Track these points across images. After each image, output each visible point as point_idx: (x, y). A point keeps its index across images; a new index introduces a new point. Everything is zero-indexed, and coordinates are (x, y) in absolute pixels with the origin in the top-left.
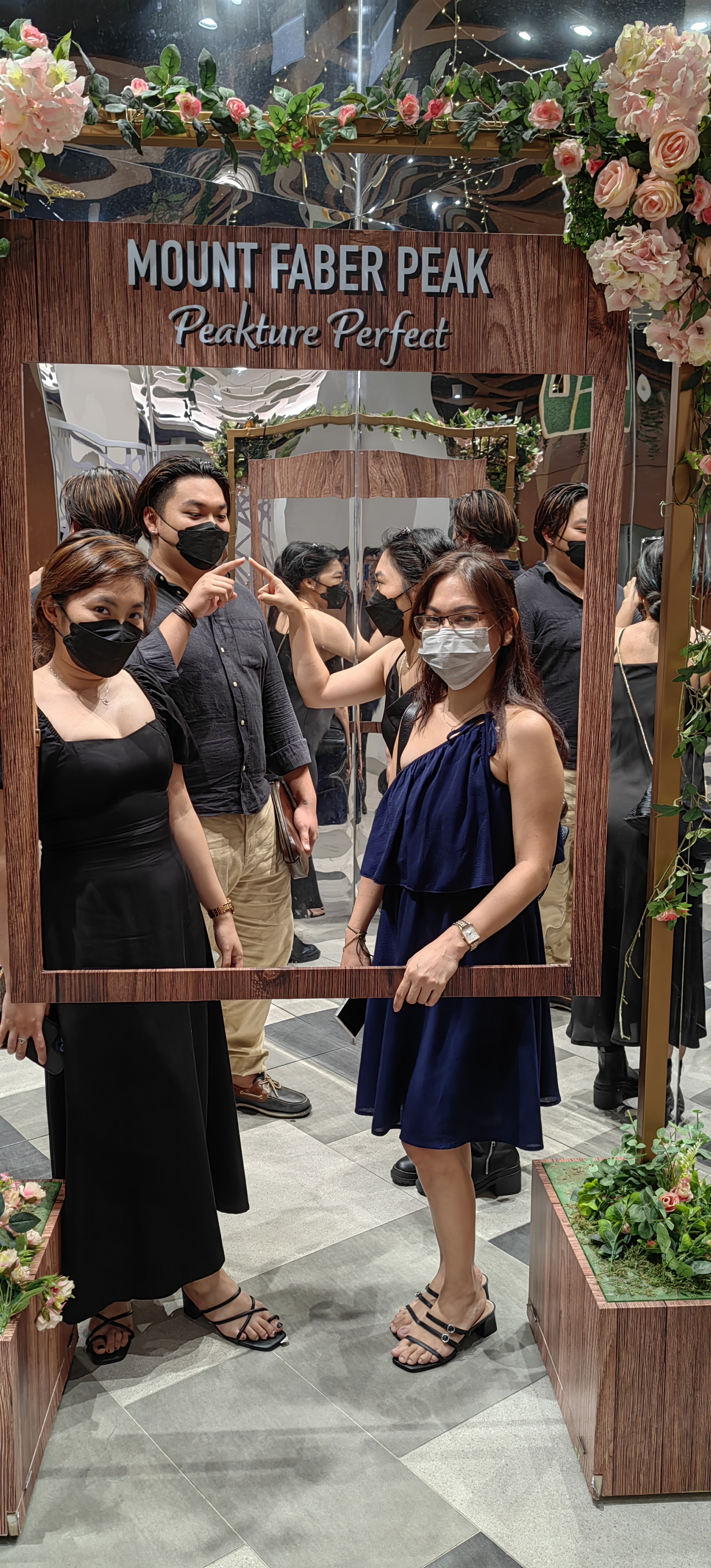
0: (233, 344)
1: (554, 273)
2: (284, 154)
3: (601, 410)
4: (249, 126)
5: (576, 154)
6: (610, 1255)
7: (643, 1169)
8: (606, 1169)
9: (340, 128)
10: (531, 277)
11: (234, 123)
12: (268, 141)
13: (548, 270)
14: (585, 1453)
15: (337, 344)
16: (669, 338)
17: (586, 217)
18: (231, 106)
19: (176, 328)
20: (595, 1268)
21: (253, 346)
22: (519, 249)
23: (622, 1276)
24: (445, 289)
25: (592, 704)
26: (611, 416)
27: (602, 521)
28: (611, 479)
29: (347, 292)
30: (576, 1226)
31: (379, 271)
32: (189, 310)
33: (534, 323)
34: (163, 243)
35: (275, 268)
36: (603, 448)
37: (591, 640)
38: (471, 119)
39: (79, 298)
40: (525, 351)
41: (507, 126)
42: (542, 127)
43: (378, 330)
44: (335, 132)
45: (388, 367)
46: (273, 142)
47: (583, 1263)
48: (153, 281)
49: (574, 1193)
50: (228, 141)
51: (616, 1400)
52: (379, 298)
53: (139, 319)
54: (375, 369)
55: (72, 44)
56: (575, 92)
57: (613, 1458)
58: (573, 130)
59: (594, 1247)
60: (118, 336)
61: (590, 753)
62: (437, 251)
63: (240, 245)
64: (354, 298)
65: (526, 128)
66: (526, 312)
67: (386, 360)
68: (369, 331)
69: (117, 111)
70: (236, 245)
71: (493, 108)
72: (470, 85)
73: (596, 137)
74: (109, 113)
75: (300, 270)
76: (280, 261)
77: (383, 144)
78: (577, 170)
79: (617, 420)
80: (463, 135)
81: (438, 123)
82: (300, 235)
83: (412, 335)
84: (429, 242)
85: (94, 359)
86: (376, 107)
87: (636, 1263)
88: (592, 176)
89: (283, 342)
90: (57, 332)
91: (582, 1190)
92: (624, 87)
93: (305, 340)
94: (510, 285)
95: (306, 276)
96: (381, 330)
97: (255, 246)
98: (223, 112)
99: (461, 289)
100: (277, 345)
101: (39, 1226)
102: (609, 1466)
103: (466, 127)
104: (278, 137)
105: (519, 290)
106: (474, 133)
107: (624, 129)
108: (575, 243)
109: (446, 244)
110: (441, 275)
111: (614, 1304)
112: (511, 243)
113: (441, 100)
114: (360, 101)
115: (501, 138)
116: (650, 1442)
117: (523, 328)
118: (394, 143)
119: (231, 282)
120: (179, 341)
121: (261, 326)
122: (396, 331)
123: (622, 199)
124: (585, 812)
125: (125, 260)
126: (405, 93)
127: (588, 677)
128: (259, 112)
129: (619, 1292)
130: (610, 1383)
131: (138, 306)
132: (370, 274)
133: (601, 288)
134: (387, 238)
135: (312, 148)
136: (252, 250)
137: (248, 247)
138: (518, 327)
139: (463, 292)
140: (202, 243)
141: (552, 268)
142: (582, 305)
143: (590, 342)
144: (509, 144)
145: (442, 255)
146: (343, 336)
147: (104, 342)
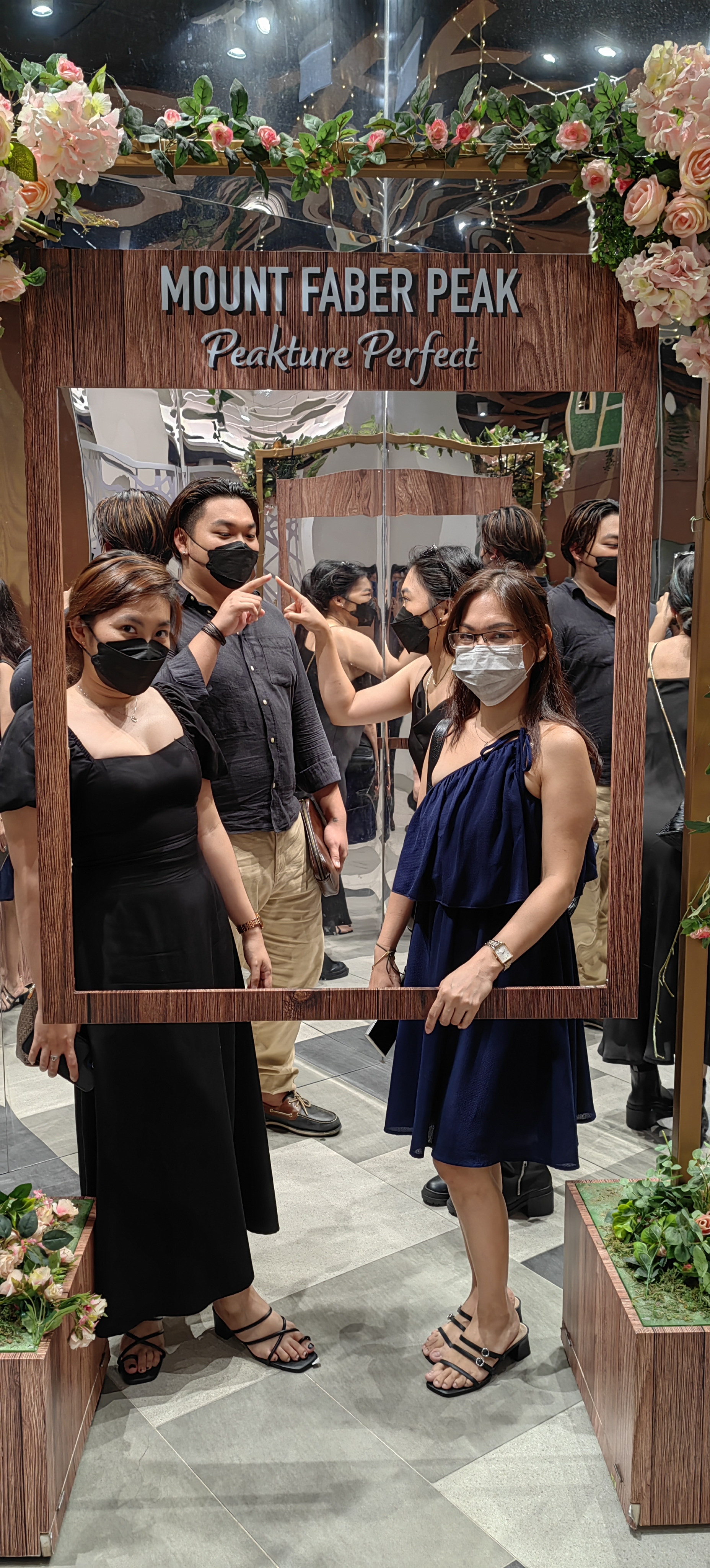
0: (265, 366)
1: (583, 291)
2: (314, 180)
3: (632, 427)
4: (280, 153)
5: (604, 174)
6: (646, 1279)
7: (679, 1191)
8: (641, 1191)
9: (369, 153)
10: (560, 295)
11: (265, 151)
12: (298, 167)
13: (577, 288)
14: (622, 1481)
15: (367, 365)
16: (699, 354)
17: (614, 235)
18: (262, 135)
19: (209, 351)
20: (631, 1291)
21: (284, 368)
22: (547, 267)
23: (659, 1300)
24: (474, 309)
25: (626, 721)
26: (642, 430)
27: (634, 536)
28: (643, 495)
29: (377, 314)
30: (611, 1249)
31: (409, 293)
32: (222, 334)
33: (563, 342)
34: (195, 269)
35: (306, 289)
36: (635, 465)
37: (624, 655)
38: (500, 142)
39: (113, 323)
40: (555, 369)
41: (535, 148)
42: (570, 148)
43: (407, 350)
44: (364, 157)
45: (418, 387)
46: (303, 168)
47: (618, 1286)
48: (186, 306)
49: (608, 1215)
50: (258, 167)
51: (654, 1428)
52: (409, 318)
53: (172, 343)
54: (405, 389)
55: (107, 77)
56: (603, 113)
57: (651, 1486)
58: (600, 151)
59: (629, 1270)
60: (151, 360)
61: (624, 770)
62: (467, 271)
63: (271, 270)
64: (383, 319)
65: (553, 150)
66: (555, 331)
67: (416, 380)
68: (399, 351)
69: (151, 141)
70: (267, 269)
71: (521, 131)
72: (498, 109)
73: (624, 156)
74: (143, 144)
75: (330, 293)
77: (412, 168)
78: (604, 190)
79: (648, 436)
80: (492, 158)
81: (467, 147)
82: (330, 258)
83: (441, 354)
84: (458, 263)
85: (128, 383)
86: (404, 133)
87: (673, 1287)
88: (621, 195)
89: (314, 364)
90: (92, 356)
91: (616, 1212)
92: (653, 106)
93: (336, 361)
94: (539, 304)
95: (335, 298)
96: (411, 350)
97: (286, 270)
98: (254, 140)
99: (490, 309)
100: (307, 367)
101: (72, 1243)
102: (646, 1495)
103: (494, 149)
104: (308, 163)
105: (548, 309)
106: (502, 156)
107: (653, 148)
108: (603, 262)
109: (475, 265)
110: (470, 295)
111: (650, 1328)
112: (540, 261)
113: (470, 124)
114: (388, 127)
115: (529, 160)
116: (689, 1470)
117: (552, 346)
118: (423, 167)
119: (262, 306)
120: (211, 364)
121: (292, 348)
122: (426, 351)
123: (652, 216)
124: (619, 830)
125: (158, 286)
126: (434, 118)
127: (621, 693)
128: (290, 140)
129: (656, 1316)
130: (647, 1410)
131: (172, 330)
132: (400, 296)
133: (631, 306)
134: (417, 261)
135: (341, 173)
136: (283, 274)
137: (279, 271)
138: (547, 344)
139: (492, 311)
140: (234, 268)
141: (581, 286)
142: (612, 322)
143: (620, 360)
144: (536, 165)
145: (471, 276)
146: (373, 357)
147: (137, 366)
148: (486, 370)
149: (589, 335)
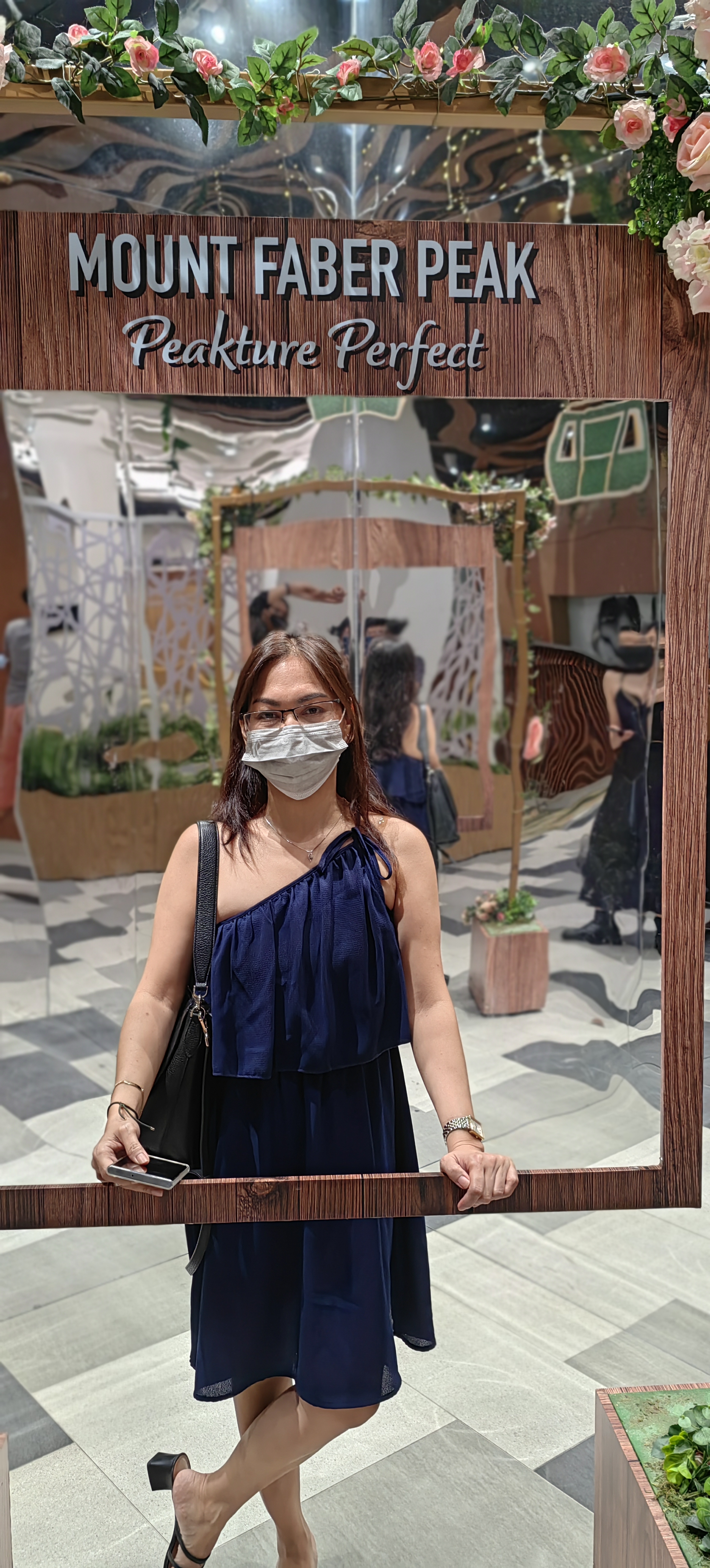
0: (207, 364)
1: (617, 271)
2: (267, 121)
3: (681, 445)
4: (222, 84)
5: (644, 117)
8: (701, 1423)
9: (339, 87)
10: (588, 277)
11: (203, 81)
12: (246, 103)
13: (610, 267)
15: (341, 364)
17: (656, 200)
18: (199, 59)
19: (133, 345)
21: (233, 368)
22: (571, 242)
24: (478, 294)
25: (680, 821)
26: (695, 449)
27: (687, 584)
28: (697, 532)
29: (352, 298)
30: (664, 1501)
31: (394, 272)
32: (150, 322)
33: (593, 335)
34: (114, 237)
35: (261, 266)
36: (686, 492)
37: (677, 737)
38: (509, 76)
39: (6, 307)
40: (583, 370)
41: (553, 85)
42: (601, 83)
43: (393, 346)
44: (334, 91)
45: (407, 393)
46: (253, 104)
48: (102, 286)
49: (655, 1445)
50: (194, 102)
52: (394, 304)
54: (390, 394)
56: (643, 37)
58: (639, 88)
60: (57, 355)
61: (679, 885)
62: (468, 245)
64: (362, 305)
65: (579, 86)
66: (582, 321)
67: (404, 384)
68: (382, 346)
69: (51, 67)
70: (209, 239)
72: (507, 33)
74: (40, 70)
75: (292, 271)
76: (266, 259)
77: (395, 110)
78: (643, 140)
79: (702, 456)
80: (499, 96)
81: (466, 83)
82: (292, 226)
83: (437, 351)
84: (457, 235)
85: (25, 385)
86: (385, 61)
89: (271, 361)
91: (666, 1443)
93: (299, 358)
94: (561, 288)
95: (299, 278)
96: (397, 345)
97: (233, 240)
98: (188, 65)
99: (499, 294)
100: (263, 365)
103: (501, 86)
104: (260, 101)
105: (573, 294)
106: (512, 95)
108: (643, 233)
109: (479, 237)
110: (473, 275)
112: (560, 235)
113: (469, 51)
114: (366, 53)
115: (546, 100)
117: (579, 341)
118: (409, 109)
119: (202, 286)
120: (136, 361)
121: (243, 341)
122: (417, 346)
124: (674, 963)
125: (65, 259)
126: (423, 42)
127: (673, 785)
128: (236, 70)
131: (83, 317)
132: (382, 275)
133: (683, 285)
134: (404, 230)
136: (230, 246)
137: (224, 241)
138: (572, 339)
139: (502, 296)
140: (165, 236)
141: (615, 266)
142: (654, 309)
143: (666, 358)
144: (557, 105)
145: (474, 251)
146: (348, 354)
147: (38, 363)
148: (494, 371)
149: (626, 324)
